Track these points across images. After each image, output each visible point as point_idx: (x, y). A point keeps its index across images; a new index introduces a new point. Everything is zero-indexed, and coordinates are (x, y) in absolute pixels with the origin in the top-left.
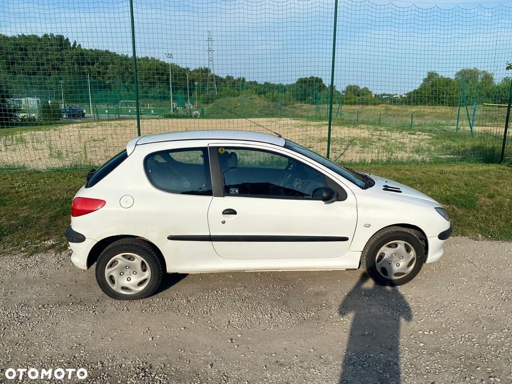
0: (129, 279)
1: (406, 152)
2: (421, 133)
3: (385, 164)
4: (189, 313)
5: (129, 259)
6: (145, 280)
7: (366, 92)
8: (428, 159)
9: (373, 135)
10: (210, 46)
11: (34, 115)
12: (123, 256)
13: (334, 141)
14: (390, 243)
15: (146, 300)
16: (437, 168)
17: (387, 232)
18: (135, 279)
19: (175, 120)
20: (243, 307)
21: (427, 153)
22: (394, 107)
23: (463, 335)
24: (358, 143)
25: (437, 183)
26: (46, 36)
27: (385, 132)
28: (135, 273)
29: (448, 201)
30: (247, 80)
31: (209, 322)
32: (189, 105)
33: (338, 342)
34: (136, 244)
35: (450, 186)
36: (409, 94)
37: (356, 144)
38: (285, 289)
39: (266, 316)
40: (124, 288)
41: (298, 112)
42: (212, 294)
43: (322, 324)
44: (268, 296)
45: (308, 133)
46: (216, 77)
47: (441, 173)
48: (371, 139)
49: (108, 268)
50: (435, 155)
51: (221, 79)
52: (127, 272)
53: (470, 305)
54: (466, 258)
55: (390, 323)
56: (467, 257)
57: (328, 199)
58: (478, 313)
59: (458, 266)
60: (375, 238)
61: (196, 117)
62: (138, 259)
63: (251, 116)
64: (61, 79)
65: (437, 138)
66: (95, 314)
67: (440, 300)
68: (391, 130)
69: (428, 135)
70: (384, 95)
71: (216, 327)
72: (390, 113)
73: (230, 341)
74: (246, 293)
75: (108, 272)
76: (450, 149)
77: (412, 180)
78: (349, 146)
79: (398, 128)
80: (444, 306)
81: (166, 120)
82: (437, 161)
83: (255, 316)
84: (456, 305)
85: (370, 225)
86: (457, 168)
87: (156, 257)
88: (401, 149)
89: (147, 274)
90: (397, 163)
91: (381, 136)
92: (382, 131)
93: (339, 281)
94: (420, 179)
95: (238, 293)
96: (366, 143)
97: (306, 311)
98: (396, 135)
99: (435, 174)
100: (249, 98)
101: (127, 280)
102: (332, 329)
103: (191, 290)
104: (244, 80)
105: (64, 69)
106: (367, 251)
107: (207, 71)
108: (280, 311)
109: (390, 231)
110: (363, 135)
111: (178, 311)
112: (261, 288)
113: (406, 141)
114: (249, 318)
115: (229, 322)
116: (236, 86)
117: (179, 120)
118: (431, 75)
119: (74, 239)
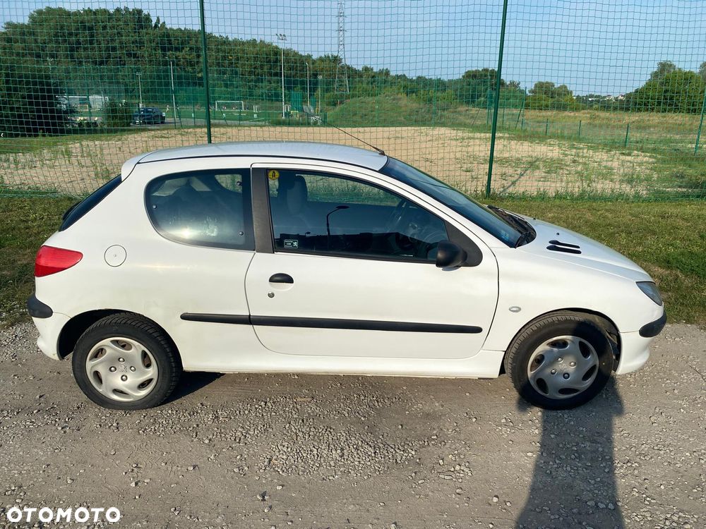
0: (124, 377)
1: (612, 180)
2: (640, 153)
3: (577, 199)
4: (210, 440)
5: (123, 347)
6: (150, 381)
7: (564, 91)
8: (644, 192)
9: (566, 155)
10: (341, 25)
11: (96, 119)
12: (113, 342)
13: (507, 162)
14: (555, 339)
15: (152, 412)
16: (657, 209)
17: (550, 320)
18: (134, 379)
19: (285, 129)
20: (300, 434)
21: (645, 183)
22: (603, 114)
23: (669, 516)
24: (541, 166)
25: (654, 233)
26: (118, 10)
27: (585, 151)
28: (133, 368)
29: (668, 262)
30: (393, 74)
31: (238, 457)
32: (308, 108)
33: (442, 513)
34: (134, 324)
35: (675, 239)
36: (628, 96)
37: (538, 168)
38: (376, 404)
39: (334, 452)
40: (116, 391)
41: (462, 119)
42: (257, 406)
43: (423, 475)
44: (347, 415)
45: (470, 149)
46: (349, 68)
47: (663, 217)
48: (562, 160)
49: (91, 359)
50: (657, 187)
51: (356, 72)
52: (121, 366)
53: (688, 454)
54: (690, 364)
55: (540, 482)
56: (692, 361)
57: (446, 263)
58: (700, 472)
59: (675, 377)
60: (529, 331)
61: (315, 124)
62: (137, 348)
63: (393, 124)
64: (138, 70)
65: (664, 161)
66: (65, 432)
67: (634, 441)
68: (595, 149)
69: (650, 157)
70: (591, 96)
71: (246, 468)
72: (597, 122)
73: (260, 498)
74: (312, 408)
75: (90, 365)
76: (683, 177)
77: (615, 227)
78: (526, 170)
79: (606, 145)
80: (640, 454)
81: (272, 129)
82: (660, 197)
83: (315, 452)
84: (662, 452)
85: (520, 309)
86: (690, 209)
87: (165, 346)
88: (604, 177)
89: (152, 372)
90: (594, 198)
91: (578, 156)
92: (580, 149)
93: (468, 394)
94: (627, 226)
95: (299, 407)
96: (553, 167)
97: (403, 446)
98: (601, 156)
99: (653, 218)
100: (392, 97)
101: (122, 379)
102: (436, 486)
103: (226, 399)
104: (387, 73)
105: (143, 56)
106: (514, 350)
107: (336, 60)
108: (360, 443)
109: (555, 319)
110: (550, 155)
111: (194, 434)
112: (339, 399)
113: (615, 164)
114: (305, 455)
115: (270, 460)
116: (377, 81)
117: (291, 129)
118: (664, 67)
119: (37, 313)
